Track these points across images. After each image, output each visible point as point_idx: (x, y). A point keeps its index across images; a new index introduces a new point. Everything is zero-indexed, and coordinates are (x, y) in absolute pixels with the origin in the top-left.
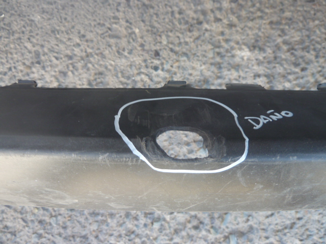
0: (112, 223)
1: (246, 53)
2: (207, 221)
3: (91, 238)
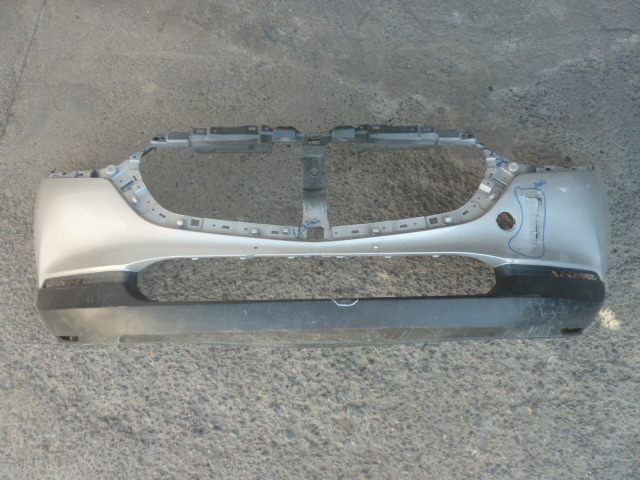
0: (263, 380)
1: (385, 276)
2: (333, 392)
3: (245, 388)
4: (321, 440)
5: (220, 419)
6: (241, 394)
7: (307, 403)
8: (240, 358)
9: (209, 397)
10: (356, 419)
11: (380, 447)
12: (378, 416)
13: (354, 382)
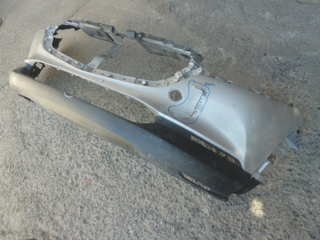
4: (76, 183)
5: (51, 153)
6: (63, 147)
7: (82, 164)
8: (73, 133)
9: (53, 142)
10: (94, 182)
11: (95, 201)
12: (103, 186)
13: (104, 165)
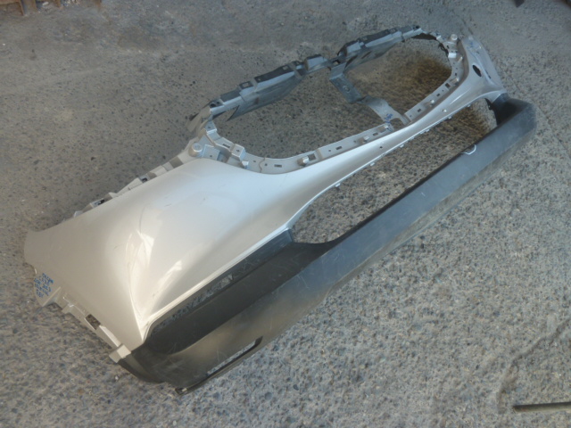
0: (369, 301)
1: (383, 175)
4: (437, 315)
5: (363, 356)
6: (363, 324)
7: (410, 296)
8: (340, 297)
9: (343, 345)
10: (445, 284)
11: (471, 291)
12: (455, 272)
13: (424, 260)
